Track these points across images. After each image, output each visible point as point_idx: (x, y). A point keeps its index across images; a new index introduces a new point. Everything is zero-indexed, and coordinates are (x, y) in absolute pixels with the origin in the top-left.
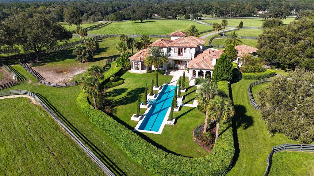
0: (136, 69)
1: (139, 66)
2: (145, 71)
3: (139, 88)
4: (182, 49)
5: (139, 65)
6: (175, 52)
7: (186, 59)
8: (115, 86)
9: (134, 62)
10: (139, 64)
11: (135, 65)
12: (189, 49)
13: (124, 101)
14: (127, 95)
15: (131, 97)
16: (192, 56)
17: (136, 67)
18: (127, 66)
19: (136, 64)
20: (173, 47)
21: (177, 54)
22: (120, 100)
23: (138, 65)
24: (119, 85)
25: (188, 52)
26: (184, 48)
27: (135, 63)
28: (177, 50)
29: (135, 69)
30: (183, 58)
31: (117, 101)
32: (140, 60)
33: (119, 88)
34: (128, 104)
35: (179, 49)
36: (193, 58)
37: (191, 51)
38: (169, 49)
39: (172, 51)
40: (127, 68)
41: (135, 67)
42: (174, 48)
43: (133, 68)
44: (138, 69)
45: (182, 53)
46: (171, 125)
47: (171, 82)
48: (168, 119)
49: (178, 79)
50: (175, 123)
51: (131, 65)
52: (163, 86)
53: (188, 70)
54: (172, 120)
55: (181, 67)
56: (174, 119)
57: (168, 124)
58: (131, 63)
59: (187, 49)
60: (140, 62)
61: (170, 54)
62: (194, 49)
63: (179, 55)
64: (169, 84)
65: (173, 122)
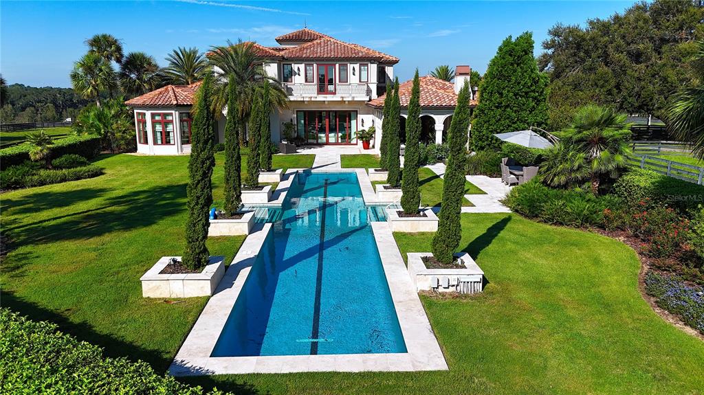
0: (159, 142)
1: (170, 128)
5: (171, 122)
6: (306, 81)
7: (350, 99)
9: (148, 114)
10: (170, 118)
11: (154, 127)
12: (357, 66)
16: (369, 92)
17: (159, 134)
18: (118, 135)
19: (159, 122)
20: (299, 60)
21: (314, 87)
23: (166, 123)
25: (353, 80)
26: (337, 65)
27: (153, 115)
28: (314, 70)
29: (155, 143)
30: (337, 98)
32: (175, 102)
36: (374, 95)
37: (364, 74)
38: (286, 71)
39: (295, 76)
40: (123, 142)
41: (154, 132)
42: (302, 67)
43: (146, 142)
44: (166, 141)
45: (331, 88)
46: (459, 296)
47: (313, 167)
48: (425, 260)
49: (339, 159)
50: (485, 281)
51: (139, 129)
52: (292, 174)
53: (361, 138)
54: (455, 258)
55: (332, 140)
56: (467, 258)
57: (441, 290)
58: (139, 121)
59: (350, 66)
60: (173, 112)
61: (290, 91)
62: (373, 68)
63: (322, 90)
64: (312, 168)
65: (470, 272)
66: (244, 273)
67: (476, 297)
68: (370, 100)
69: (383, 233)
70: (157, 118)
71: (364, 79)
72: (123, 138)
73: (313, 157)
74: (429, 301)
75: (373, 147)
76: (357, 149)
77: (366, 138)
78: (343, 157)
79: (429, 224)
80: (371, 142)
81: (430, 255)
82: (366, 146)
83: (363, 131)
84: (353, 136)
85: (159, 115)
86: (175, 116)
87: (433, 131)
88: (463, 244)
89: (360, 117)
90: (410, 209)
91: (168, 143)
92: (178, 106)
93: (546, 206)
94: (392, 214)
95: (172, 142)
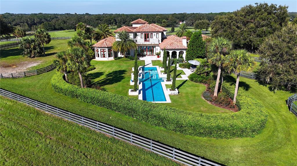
0: (102, 57)
2: (112, 58)
3: (116, 71)
4: (148, 34)
5: (106, 51)
6: (141, 38)
7: (154, 43)
9: (99, 49)
10: (105, 50)
11: (101, 53)
12: (155, 33)
13: (108, 82)
14: (106, 77)
15: (112, 78)
16: (159, 41)
17: (102, 55)
18: (90, 54)
20: (139, 32)
21: (143, 39)
22: (102, 81)
23: (104, 52)
24: (92, 70)
25: (154, 37)
26: (150, 33)
27: (101, 50)
28: (143, 36)
30: (150, 43)
31: (99, 82)
33: (93, 73)
34: (114, 83)
35: (145, 35)
36: (160, 42)
37: (157, 36)
38: (135, 35)
39: (138, 36)
40: (91, 56)
41: (101, 54)
42: (140, 34)
43: (98, 56)
44: (104, 57)
45: (148, 39)
46: (175, 95)
48: (170, 90)
49: (151, 62)
50: (179, 93)
51: (96, 53)
52: (141, 68)
53: (157, 55)
54: (174, 89)
55: (148, 54)
56: (176, 89)
57: (172, 94)
58: (96, 51)
59: (154, 34)
60: (106, 49)
61: (136, 41)
62: (160, 34)
63: (145, 40)
64: (145, 66)
65: (176, 91)
66: (142, 91)
67: (177, 95)
68: (159, 44)
69: (164, 84)
71: (157, 37)
72: (91, 55)
73: (144, 61)
74: (170, 96)
76: (155, 58)
77: (158, 55)
78: (152, 61)
79: (171, 83)
80: (160, 56)
81: (171, 89)
82: (158, 57)
83: (157, 53)
84: (154, 54)
86: (107, 49)
87: (176, 55)
88: (176, 87)
89: (157, 47)
90: (168, 80)
91: (105, 57)
92: (108, 47)
93: (194, 79)
94: (165, 80)
95: (106, 57)
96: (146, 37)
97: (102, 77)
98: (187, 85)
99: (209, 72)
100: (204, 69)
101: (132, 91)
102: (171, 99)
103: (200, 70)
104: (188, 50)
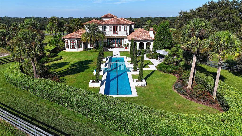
0: (72, 48)
1: (75, 44)
2: (81, 50)
3: (82, 61)
4: (117, 27)
6: (110, 30)
7: (122, 35)
8: (53, 61)
10: (75, 42)
11: (70, 44)
12: (124, 26)
13: (70, 72)
14: (70, 66)
15: (76, 68)
16: (127, 33)
17: (72, 46)
18: (61, 46)
19: (72, 43)
21: (112, 32)
22: (64, 71)
24: (58, 60)
25: (123, 30)
26: (118, 26)
27: (70, 41)
28: (112, 28)
29: (71, 48)
30: (118, 35)
31: (61, 72)
32: (76, 38)
33: (58, 63)
34: (76, 73)
35: (114, 27)
36: (128, 34)
37: (126, 28)
38: (105, 28)
39: (107, 29)
42: (109, 26)
43: (68, 48)
45: (116, 32)
46: (142, 87)
47: (113, 55)
48: (137, 80)
49: (119, 53)
50: (146, 84)
51: (66, 44)
52: (108, 58)
53: (125, 46)
54: (142, 80)
55: (117, 46)
56: (144, 80)
57: (139, 86)
58: (66, 42)
59: (122, 26)
60: (75, 40)
61: (105, 33)
62: (128, 27)
63: (114, 33)
65: (144, 82)
66: (105, 82)
67: (145, 87)
68: (127, 36)
70: (71, 42)
71: (126, 30)
73: (112, 52)
74: (136, 87)
75: (128, 48)
76: (123, 49)
79: (137, 73)
81: (137, 79)
82: (126, 48)
83: (125, 44)
84: (123, 46)
85: (72, 41)
88: (143, 78)
89: (125, 40)
90: (135, 70)
94: (132, 70)
95: (75, 48)
96: (115, 30)
97: (66, 67)
98: (155, 75)
99: (178, 62)
100: (173, 59)
101: (93, 82)
102: (138, 91)
103: (169, 60)
104: (155, 41)
